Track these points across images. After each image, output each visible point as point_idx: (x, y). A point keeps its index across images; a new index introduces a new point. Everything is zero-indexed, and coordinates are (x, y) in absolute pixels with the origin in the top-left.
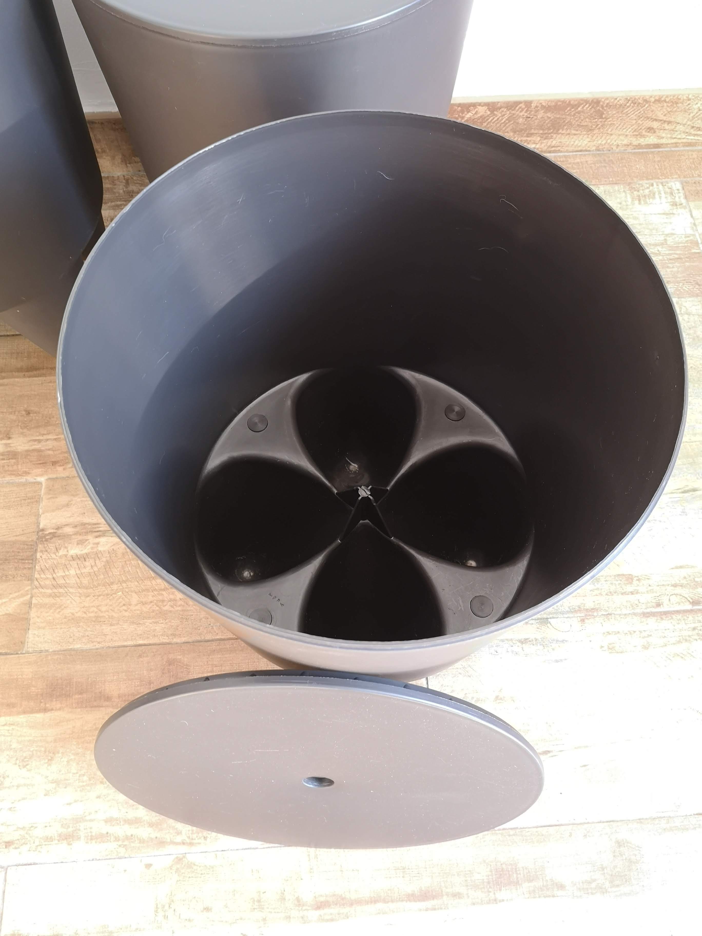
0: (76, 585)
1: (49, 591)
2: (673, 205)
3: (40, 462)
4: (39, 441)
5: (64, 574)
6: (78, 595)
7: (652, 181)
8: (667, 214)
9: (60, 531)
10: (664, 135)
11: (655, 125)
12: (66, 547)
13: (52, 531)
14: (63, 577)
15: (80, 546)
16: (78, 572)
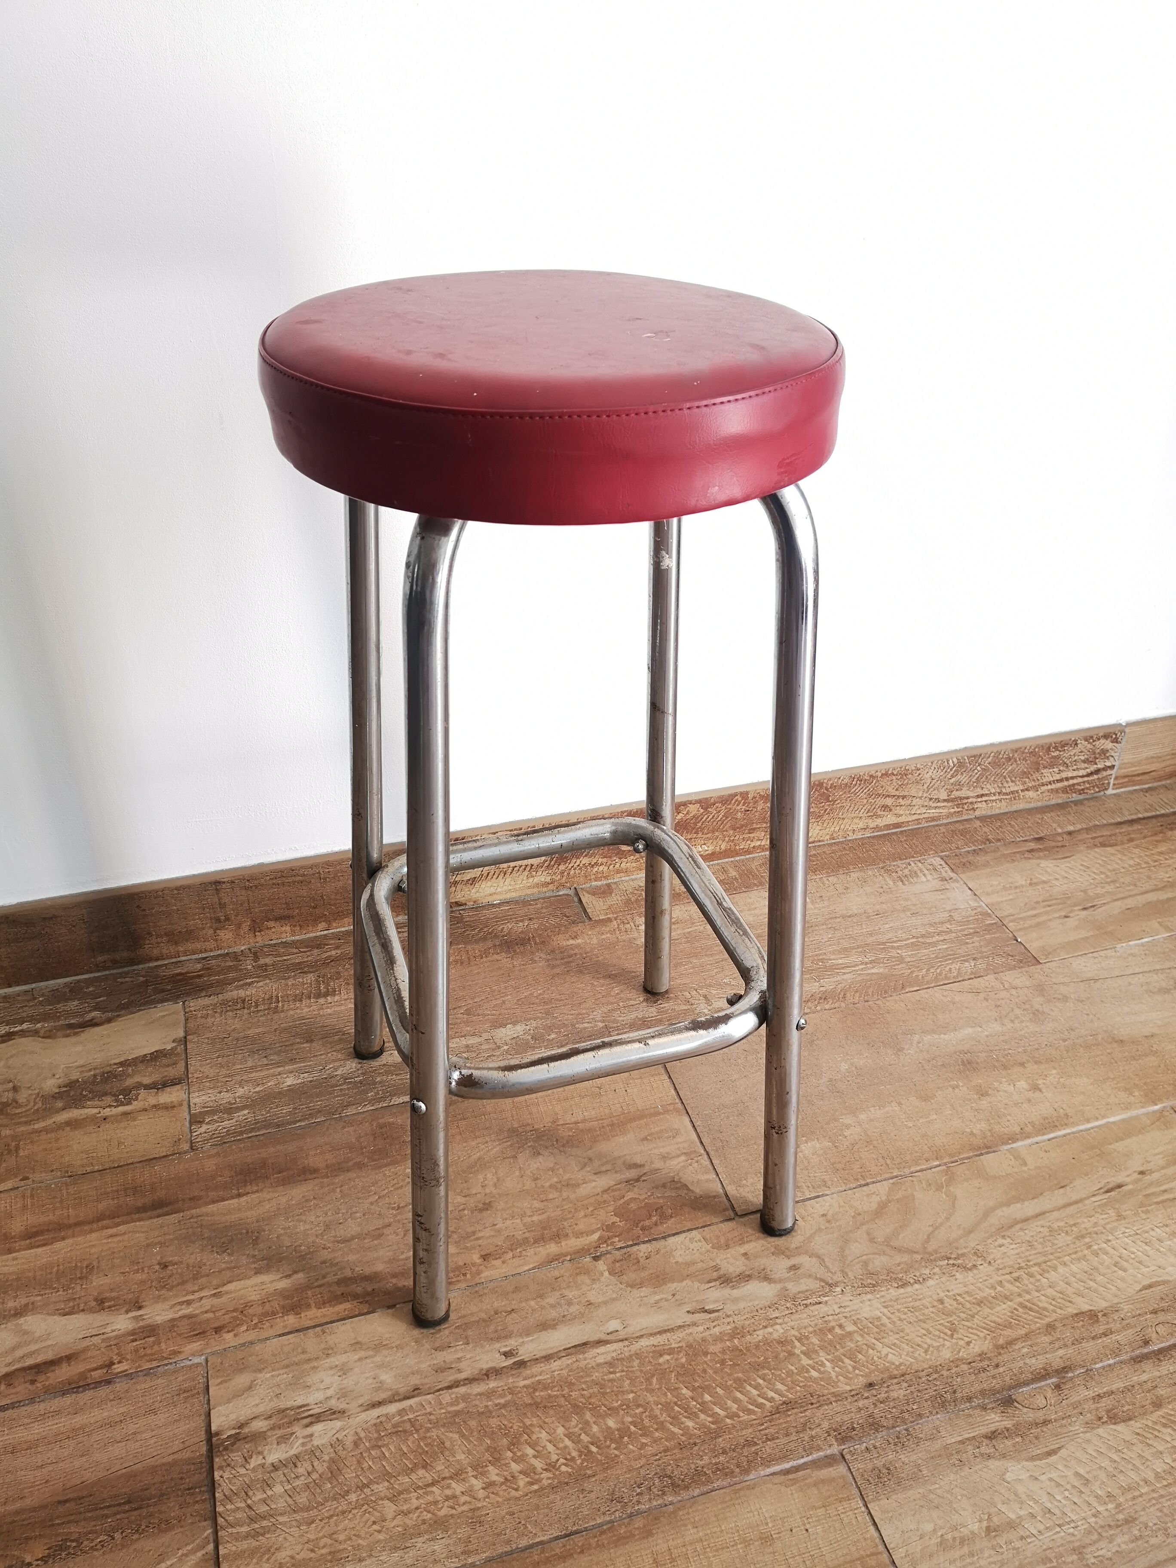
0: (289, 1509)
1: (244, 1529)
2: (941, 881)
3: (195, 1333)
4: (189, 1303)
5: (265, 1495)
6: (294, 1523)
7: (908, 861)
8: (940, 890)
9: (246, 1430)
10: (901, 812)
11: (889, 802)
12: (260, 1453)
13: (233, 1432)
14: (264, 1501)
15: (283, 1445)
16: (288, 1487)
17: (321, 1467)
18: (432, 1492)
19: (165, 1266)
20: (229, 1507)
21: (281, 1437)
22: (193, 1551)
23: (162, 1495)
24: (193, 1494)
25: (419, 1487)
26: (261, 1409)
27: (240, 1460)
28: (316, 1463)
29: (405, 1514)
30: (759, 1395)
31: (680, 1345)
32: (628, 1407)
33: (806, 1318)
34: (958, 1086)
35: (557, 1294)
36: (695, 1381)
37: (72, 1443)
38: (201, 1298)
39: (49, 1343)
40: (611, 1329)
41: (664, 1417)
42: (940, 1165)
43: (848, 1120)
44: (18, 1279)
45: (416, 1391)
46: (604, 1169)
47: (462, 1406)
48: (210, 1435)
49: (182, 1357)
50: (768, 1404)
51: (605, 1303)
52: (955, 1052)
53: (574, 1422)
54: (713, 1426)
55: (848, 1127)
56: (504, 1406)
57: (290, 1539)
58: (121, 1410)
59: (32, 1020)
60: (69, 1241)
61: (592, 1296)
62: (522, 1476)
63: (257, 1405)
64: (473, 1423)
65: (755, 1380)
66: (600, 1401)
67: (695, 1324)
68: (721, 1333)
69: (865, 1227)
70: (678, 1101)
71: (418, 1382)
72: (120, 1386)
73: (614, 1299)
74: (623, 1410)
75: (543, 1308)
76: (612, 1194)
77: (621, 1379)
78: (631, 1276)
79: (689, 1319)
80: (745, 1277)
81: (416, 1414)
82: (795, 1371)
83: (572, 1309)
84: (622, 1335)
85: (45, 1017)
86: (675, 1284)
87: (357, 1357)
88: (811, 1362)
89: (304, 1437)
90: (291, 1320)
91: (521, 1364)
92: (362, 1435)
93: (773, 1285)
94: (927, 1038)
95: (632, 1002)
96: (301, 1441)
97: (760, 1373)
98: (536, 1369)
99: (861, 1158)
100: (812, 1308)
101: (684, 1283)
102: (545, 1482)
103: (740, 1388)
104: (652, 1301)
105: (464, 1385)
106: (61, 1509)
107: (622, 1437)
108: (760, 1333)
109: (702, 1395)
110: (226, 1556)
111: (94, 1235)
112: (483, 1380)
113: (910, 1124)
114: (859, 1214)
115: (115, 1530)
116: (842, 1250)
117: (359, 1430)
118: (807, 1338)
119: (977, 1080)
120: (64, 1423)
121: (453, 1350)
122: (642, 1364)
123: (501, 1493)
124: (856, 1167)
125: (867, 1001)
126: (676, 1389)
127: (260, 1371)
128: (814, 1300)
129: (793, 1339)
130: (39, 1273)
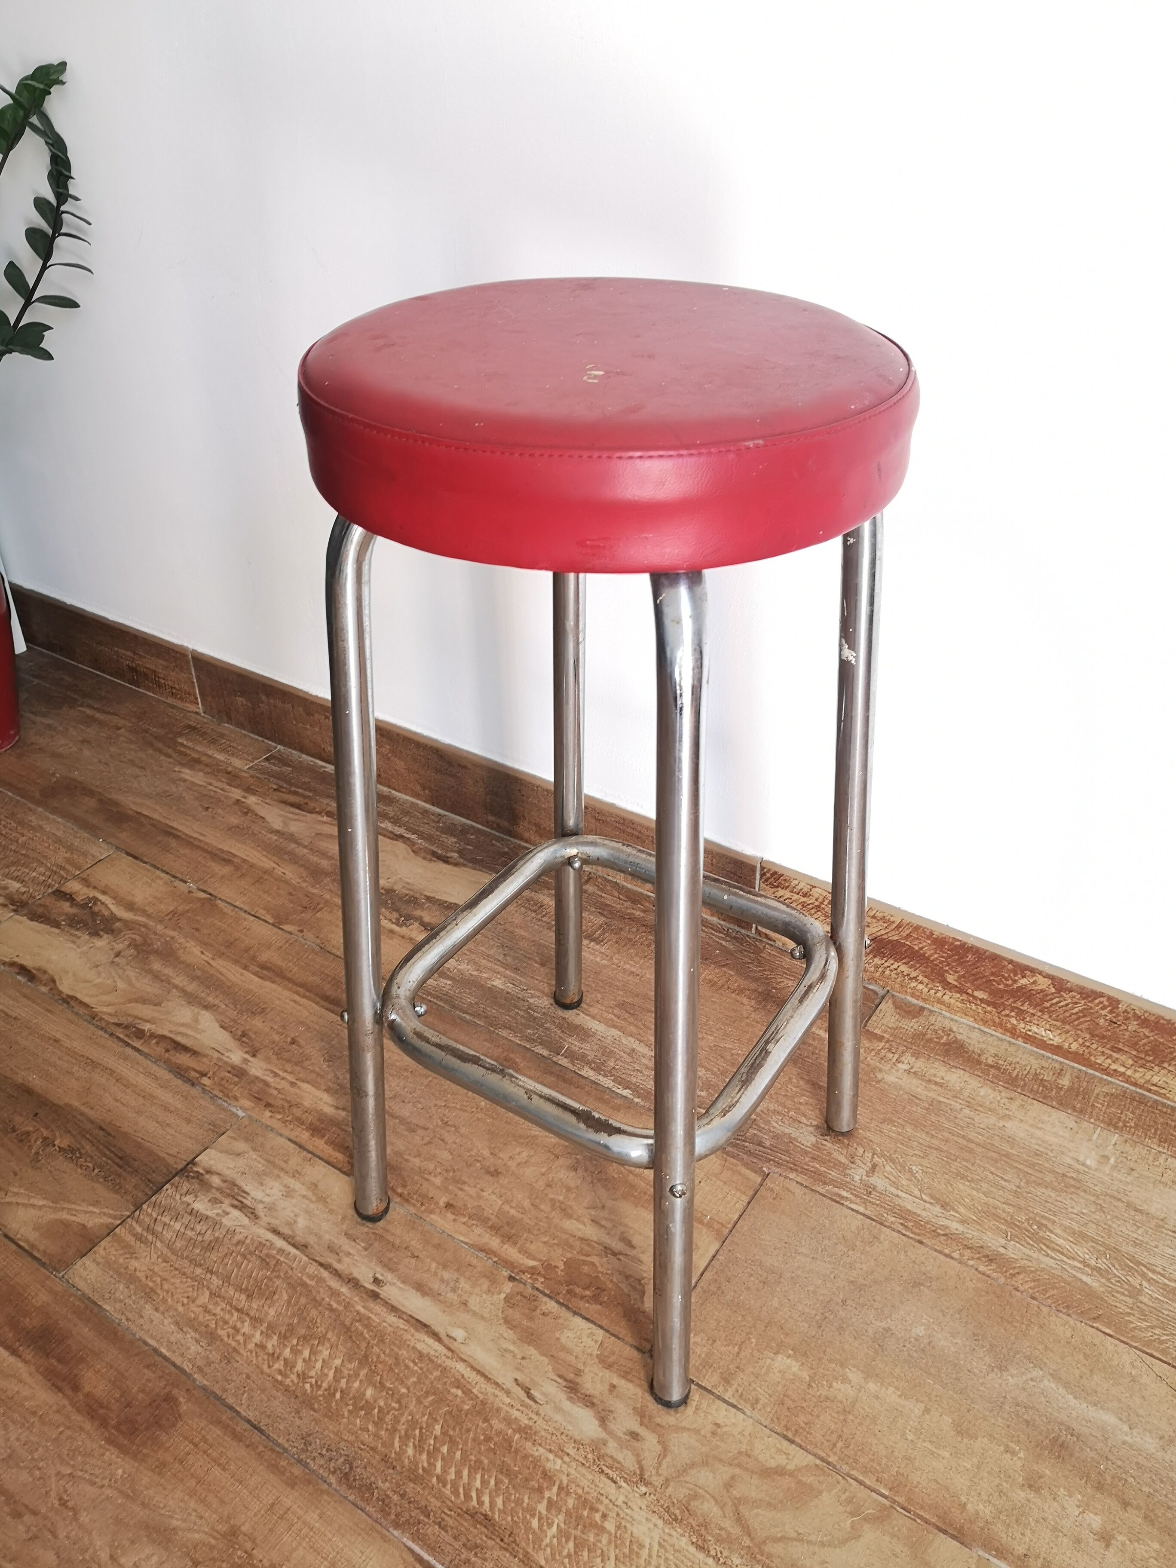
17: (208, 1237)
18: (232, 1315)
19: (293, 1042)
20: (149, 1210)
21: (216, 1199)
22: (110, 1216)
23: (137, 1171)
24: (147, 1185)
25: (231, 1305)
26: (227, 1172)
27: (185, 1189)
28: (209, 1232)
29: (206, 1310)
30: (477, 1489)
31: (479, 1395)
32: (393, 1395)
33: (588, 1480)
34: (1014, 1453)
35: (456, 1275)
36: (454, 1429)
37: (141, 1101)
38: (283, 1078)
39: (198, 1036)
40: (453, 1335)
41: (402, 1428)
42: (885, 1497)
43: (854, 1376)
44: (229, 987)
45: (303, 1247)
46: (603, 1223)
47: (312, 1283)
48: (192, 1162)
49: (236, 1103)
50: (474, 1503)
51: (475, 1314)
52: (1061, 1423)
53: (351, 1366)
54: (420, 1471)
55: (845, 1380)
56: (332, 1310)
57: (148, 1258)
58: (179, 1106)
59: (421, 836)
60: (274, 986)
61: (474, 1302)
62: (282, 1363)
63: (229, 1168)
64: (303, 1300)
65: (490, 1477)
66: (383, 1371)
67: (508, 1393)
68: (516, 1419)
69: (737, 1471)
70: (730, 1226)
71: (312, 1242)
72: (196, 1091)
73: (482, 1318)
74: (387, 1393)
75: (436, 1274)
76: (583, 1246)
77: (413, 1373)
78: (516, 1315)
79: (509, 1384)
80: (588, 1401)
81: (286, 1261)
82: (525, 1505)
83: (451, 1296)
84: (455, 1346)
85: (429, 838)
86: (536, 1352)
87: (304, 1193)
88: (544, 1512)
89: (223, 1211)
90: (305, 1136)
91: (375, 1296)
92: (248, 1241)
93: (600, 1429)
94: (1049, 1385)
95: (804, 1120)
96: (220, 1211)
97: (500, 1476)
98: (378, 1308)
99: (818, 1417)
100: (603, 1478)
101: (542, 1358)
102: (288, 1382)
103: (472, 1471)
104: (504, 1346)
105: (331, 1273)
106: (97, 1131)
107: (362, 1409)
108: (541, 1450)
109: (444, 1444)
110: (116, 1234)
111: (288, 993)
112: (343, 1281)
113: (910, 1436)
114: (749, 1456)
115: (101, 1167)
116: (693, 1465)
117: (250, 1237)
118: (568, 1493)
119: (1046, 1470)
120: (150, 1086)
121: (353, 1244)
122: (438, 1379)
123: (260, 1359)
124: (802, 1419)
125: (1033, 1298)
126: (436, 1420)
127: (255, 1150)
128: (613, 1474)
129: (557, 1483)
130: (240, 992)
